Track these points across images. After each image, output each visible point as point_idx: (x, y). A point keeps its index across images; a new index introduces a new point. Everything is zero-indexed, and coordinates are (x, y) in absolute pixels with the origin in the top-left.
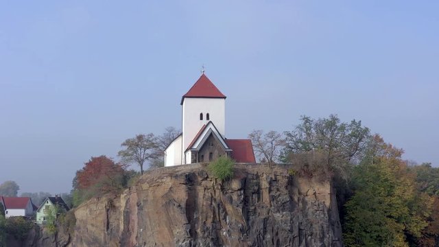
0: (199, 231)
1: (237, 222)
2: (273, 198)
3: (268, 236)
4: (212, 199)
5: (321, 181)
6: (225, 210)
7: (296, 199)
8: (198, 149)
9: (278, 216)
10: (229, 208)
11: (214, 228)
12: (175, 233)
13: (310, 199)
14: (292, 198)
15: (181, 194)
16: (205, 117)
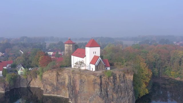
0: (103, 90)
1: (112, 87)
2: (120, 80)
3: (119, 90)
4: (106, 81)
5: (131, 75)
6: (109, 84)
7: (125, 80)
8: (97, 65)
9: (121, 84)
10: (110, 83)
11: (106, 89)
12: (95, 90)
13: (128, 79)
14: (124, 79)
15: (99, 81)
16: (95, 53)
